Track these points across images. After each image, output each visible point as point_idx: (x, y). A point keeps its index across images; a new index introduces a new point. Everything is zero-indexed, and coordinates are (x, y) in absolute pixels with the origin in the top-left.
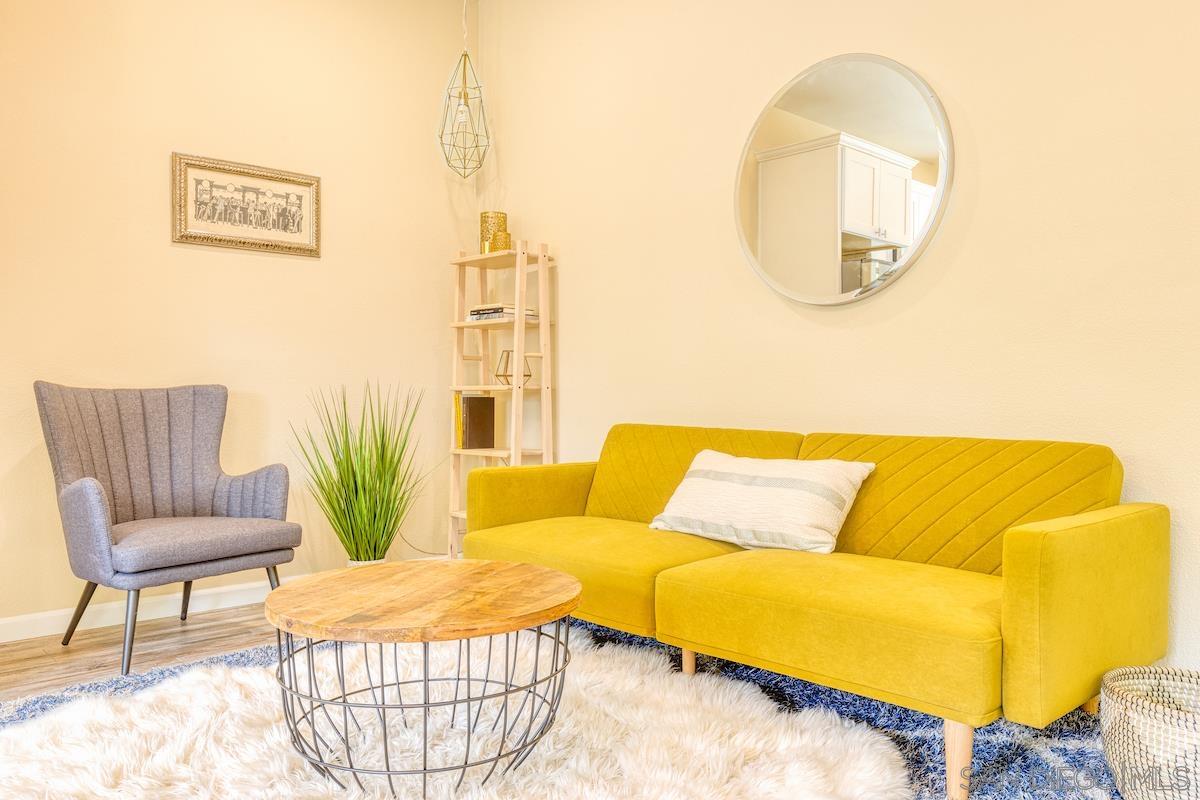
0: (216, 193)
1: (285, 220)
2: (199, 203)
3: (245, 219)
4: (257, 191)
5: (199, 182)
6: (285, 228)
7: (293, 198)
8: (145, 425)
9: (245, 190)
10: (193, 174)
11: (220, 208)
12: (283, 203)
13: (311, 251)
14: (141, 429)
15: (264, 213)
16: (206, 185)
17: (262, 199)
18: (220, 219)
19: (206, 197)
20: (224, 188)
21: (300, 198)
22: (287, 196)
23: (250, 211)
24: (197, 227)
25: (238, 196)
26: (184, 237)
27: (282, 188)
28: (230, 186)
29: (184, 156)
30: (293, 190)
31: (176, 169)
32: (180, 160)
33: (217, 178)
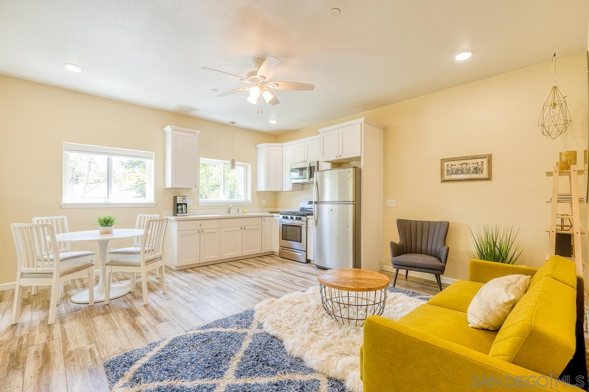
0: (453, 167)
1: (476, 170)
2: (448, 171)
3: (462, 173)
4: (466, 164)
5: (448, 165)
6: (477, 173)
7: (480, 163)
8: (429, 231)
9: (462, 164)
10: (446, 163)
11: (454, 171)
12: (476, 165)
13: (487, 178)
14: (427, 231)
15: (469, 170)
16: (450, 166)
17: (468, 166)
18: (454, 174)
19: (450, 169)
21: (482, 162)
22: (478, 163)
23: (464, 170)
24: (447, 177)
25: (460, 166)
26: (444, 181)
27: (475, 161)
28: (457, 164)
29: (443, 159)
30: (480, 161)
31: (442, 163)
32: (443, 161)
33: (453, 163)
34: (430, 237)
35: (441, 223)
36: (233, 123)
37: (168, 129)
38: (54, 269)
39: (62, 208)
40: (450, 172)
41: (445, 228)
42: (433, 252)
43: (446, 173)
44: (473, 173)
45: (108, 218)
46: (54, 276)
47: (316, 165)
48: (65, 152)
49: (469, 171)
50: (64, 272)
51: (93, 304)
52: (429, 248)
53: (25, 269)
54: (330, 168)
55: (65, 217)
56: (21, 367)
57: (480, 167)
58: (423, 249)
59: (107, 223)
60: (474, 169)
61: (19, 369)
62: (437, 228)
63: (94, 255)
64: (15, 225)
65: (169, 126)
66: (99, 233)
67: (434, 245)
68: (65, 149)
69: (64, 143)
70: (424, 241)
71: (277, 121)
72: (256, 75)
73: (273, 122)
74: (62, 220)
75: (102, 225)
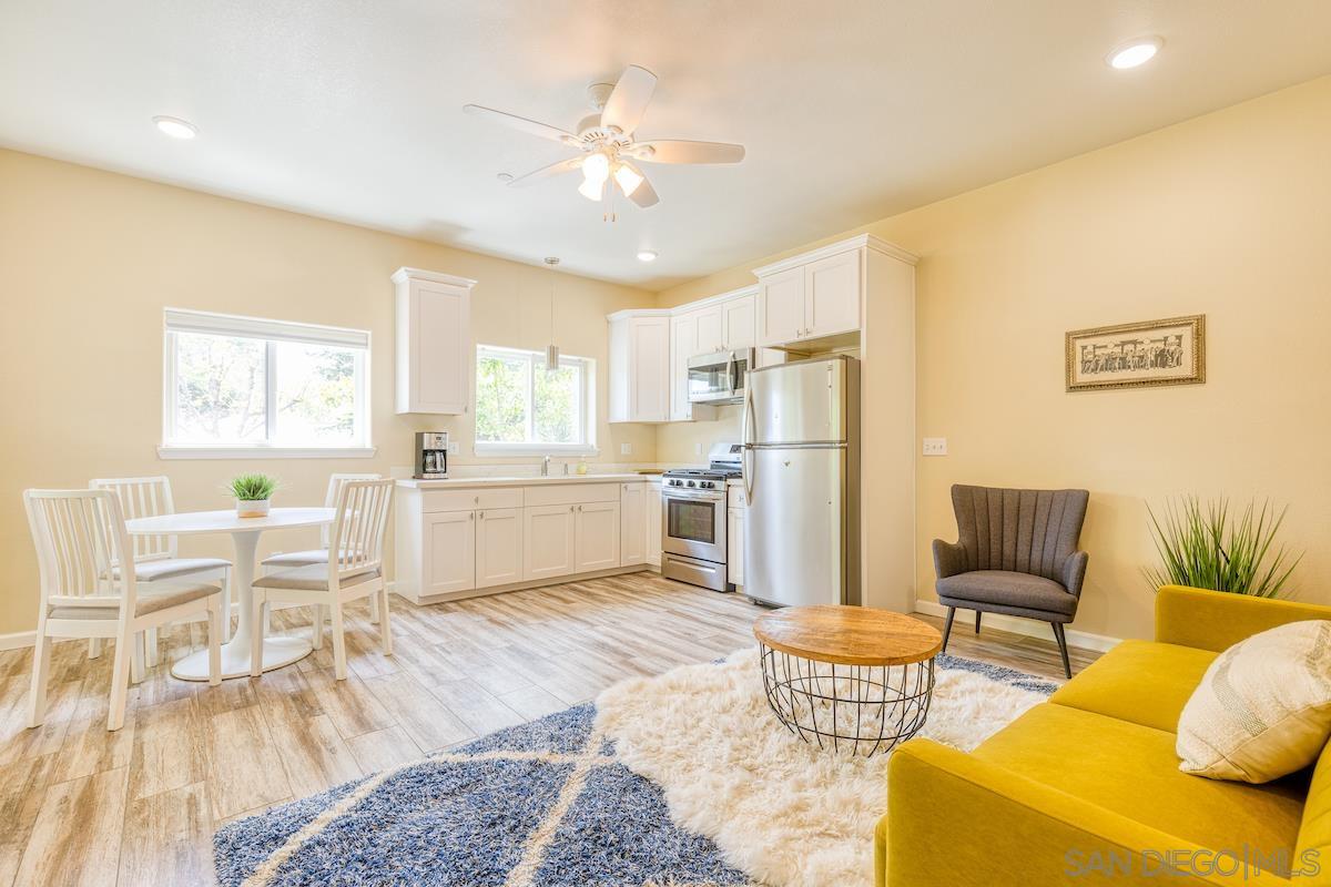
0: (1098, 352)
1: (1162, 359)
2: (1084, 362)
3: (1124, 365)
4: (1135, 342)
5: (1084, 348)
6: (1164, 365)
7: (1172, 339)
8: (1035, 514)
9: (1124, 344)
10: (1079, 343)
11: (1102, 362)
12: (1161, 345)
13: (1191, 379)
14: (1032, 516)
15: (1140, 357)
16: (1090, 348)
17: (1139, 347)
18: (1102, 370)
19: (1090, 357)
20: (1106, 347)
21: (1179, 338)
22: (1166, 339)
23: (1129, 358)
24: (1082, 378)
25: (1119, 350)
26: (1072, 388)
27: (1159, 334)
28: (1110, 344)
29: (1075, 333)
30: (1171, 333)
31: (1068, 343)
32: (1071, 337)
33: (1100, 341)
34: (1039, 531)
35: (1068, 493)
36: (552, 262)
37: (402, 276)
38: (120, 599)
39: (162, 460)
40: (1092, 365)
41: (1077, 508)
42: (1047, 567)
43: (1079, 367)
44: (1154, 364)
45: (255, 480)
46: (122, 613)
47: (748, 357)
48: (167, 332)
49: (1141, 362)
50: (147, 607)
51: (220, 682)
52: (1036, 556)
53: (58, 598)
54: (783, 362)
55: (166, 480)
56: (19, 837)
57: (1172, 348)
58: (1018, 559)
59: (254, 491)
60: (1156, 356)
61: (14, 842)
62: (1057, 508)
63: (229, 568)
64: (33, 492)
65: (403, 269)
66: (237, 516)
67: (1049, 548)
68: (169, 325)
69: (166, 309)
70: (1024, 538)
71: (657, 255)
72: (599, 125)
73: (646, 257)
74: (159, 486)
75: (243, 497)
